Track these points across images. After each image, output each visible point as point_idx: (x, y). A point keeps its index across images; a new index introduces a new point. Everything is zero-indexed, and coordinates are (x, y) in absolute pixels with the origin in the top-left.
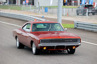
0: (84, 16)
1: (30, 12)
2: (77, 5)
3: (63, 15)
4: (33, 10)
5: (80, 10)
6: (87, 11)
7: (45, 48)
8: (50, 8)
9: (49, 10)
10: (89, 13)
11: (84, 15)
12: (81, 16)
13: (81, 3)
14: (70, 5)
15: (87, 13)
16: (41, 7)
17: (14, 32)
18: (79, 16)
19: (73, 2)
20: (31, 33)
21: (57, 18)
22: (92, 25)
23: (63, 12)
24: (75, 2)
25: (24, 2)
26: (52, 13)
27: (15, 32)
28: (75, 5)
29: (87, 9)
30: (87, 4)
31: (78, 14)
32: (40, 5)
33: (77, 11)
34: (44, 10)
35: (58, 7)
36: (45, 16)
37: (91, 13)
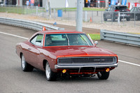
0: (114, 23)
1: (37, 17)
2: (104, 7)
3: (84, 21)
4: (41, 14)
5: (109, 14)
6: (119, 15)
7: (64, 71)
8: (65, 10)
9: (64, 13)
10: (121, 18)
11: (114, 21)
12: (110, 23)
13: (110, 4)
14: (95, 6)
15: (119, 18)
16: (52, 9)
17: (17, 46)
18: (107, 23)
19: (99, 2)
20: (43, 48)
21: (75, 25)
22: (126, 36)
23: (84, 17)
24: (101, 2)
25: (28, 2)
26: (68, 19)
27: (19, 47)
28: (101, 6)
29: (119, 13)
30: (119, 4)
31: (106, 20)
32: (51, 7)
33: (104, 15)
34: (57, 14)
35: (76, 9)
36: (58, 23)
37: (125, 17)
